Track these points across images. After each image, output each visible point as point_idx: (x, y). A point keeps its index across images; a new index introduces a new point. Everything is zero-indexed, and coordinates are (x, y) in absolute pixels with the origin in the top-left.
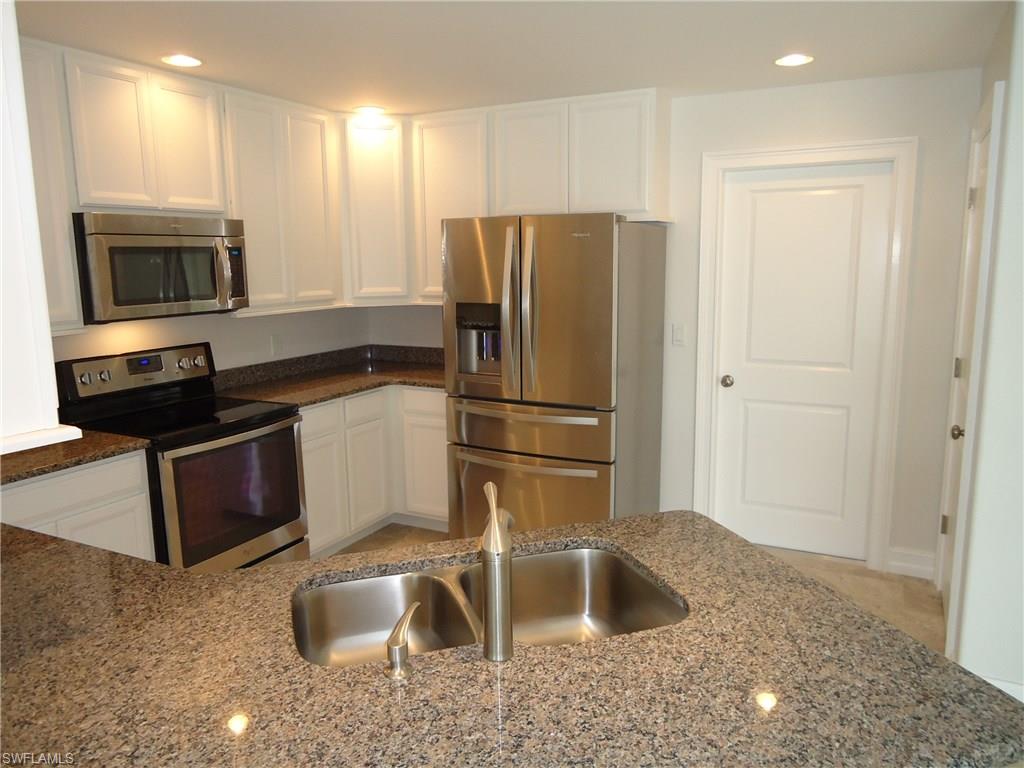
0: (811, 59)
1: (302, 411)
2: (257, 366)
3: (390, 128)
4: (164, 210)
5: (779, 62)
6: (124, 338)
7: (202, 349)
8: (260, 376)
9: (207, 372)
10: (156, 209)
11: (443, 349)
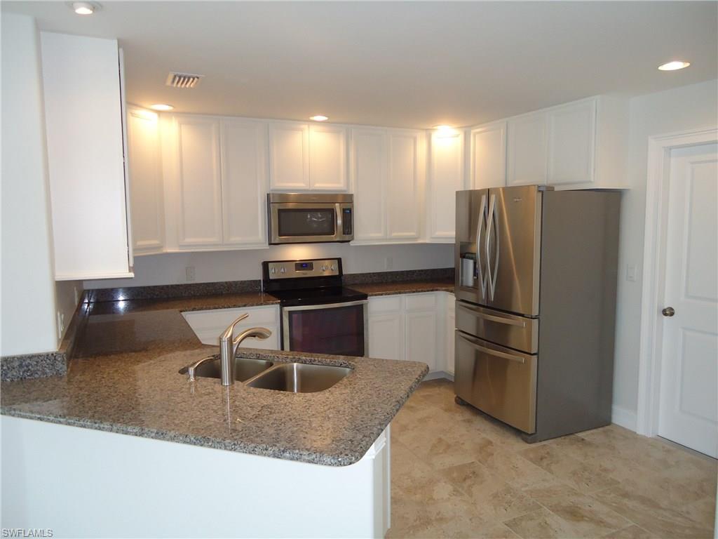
0: (688, 64)
1: (369, 298)
2: (373, 273)
3: (458, 136)
4: (312, 190)
5: (660, 68)
6: (299, 253)
7: (337, 261)
8: (376, 280)
9: (337, 273)
10: (308, 190)
11: (454, 269)
